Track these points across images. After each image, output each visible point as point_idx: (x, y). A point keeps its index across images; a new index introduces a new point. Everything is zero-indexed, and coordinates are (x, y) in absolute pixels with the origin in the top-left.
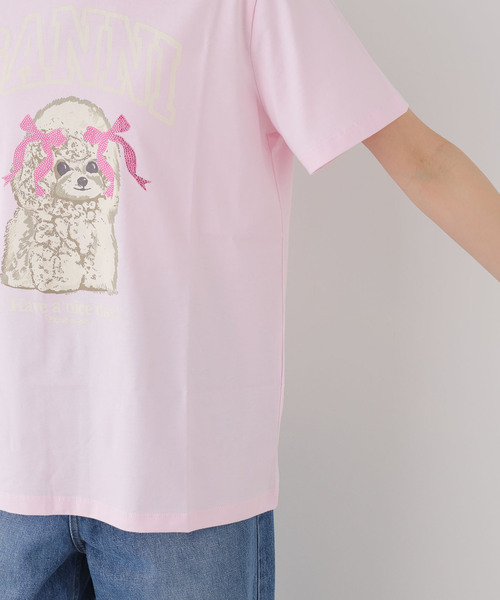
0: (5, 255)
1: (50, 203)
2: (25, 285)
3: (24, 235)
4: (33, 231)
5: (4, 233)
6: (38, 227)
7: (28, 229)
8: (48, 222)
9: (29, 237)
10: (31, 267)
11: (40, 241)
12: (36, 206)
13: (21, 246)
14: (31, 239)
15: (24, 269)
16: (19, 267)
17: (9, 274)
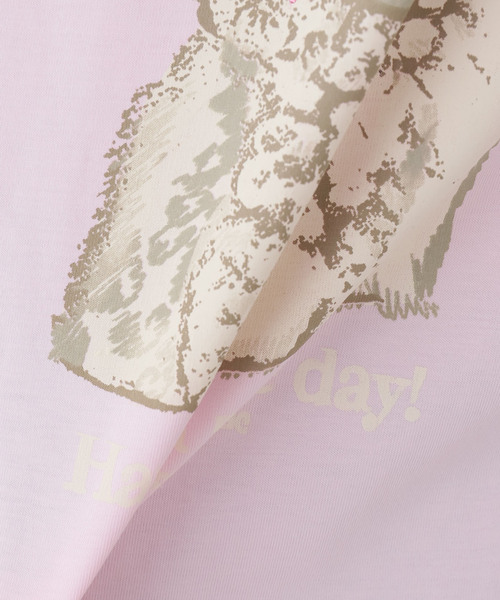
0: (95, 239)
1: (331, 29)
2: (147, 388)
3: (201, 160)
4: (234, 155)
5: (109, 139)
6: (260, 131)
7: (221, 137)
8: (299, 116)
9: (213, 176)
10: (187, 309)
11: (251, 197)
12: (276, 39)
13: (175, 208)
14: (221, 188)
15: (162, 312)
16: (145, 304)
17: (97, 324)
